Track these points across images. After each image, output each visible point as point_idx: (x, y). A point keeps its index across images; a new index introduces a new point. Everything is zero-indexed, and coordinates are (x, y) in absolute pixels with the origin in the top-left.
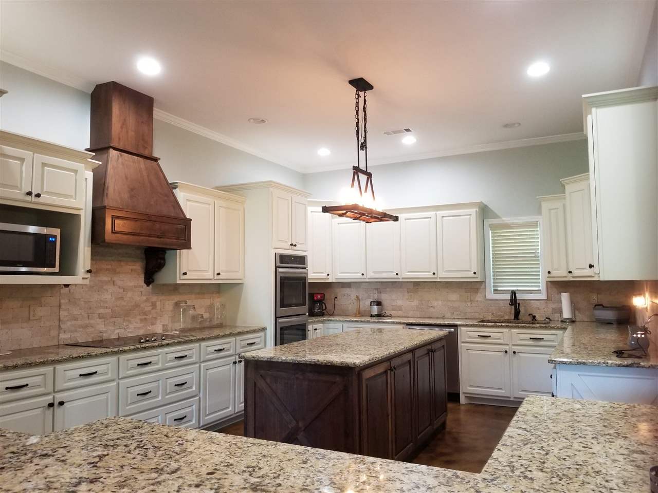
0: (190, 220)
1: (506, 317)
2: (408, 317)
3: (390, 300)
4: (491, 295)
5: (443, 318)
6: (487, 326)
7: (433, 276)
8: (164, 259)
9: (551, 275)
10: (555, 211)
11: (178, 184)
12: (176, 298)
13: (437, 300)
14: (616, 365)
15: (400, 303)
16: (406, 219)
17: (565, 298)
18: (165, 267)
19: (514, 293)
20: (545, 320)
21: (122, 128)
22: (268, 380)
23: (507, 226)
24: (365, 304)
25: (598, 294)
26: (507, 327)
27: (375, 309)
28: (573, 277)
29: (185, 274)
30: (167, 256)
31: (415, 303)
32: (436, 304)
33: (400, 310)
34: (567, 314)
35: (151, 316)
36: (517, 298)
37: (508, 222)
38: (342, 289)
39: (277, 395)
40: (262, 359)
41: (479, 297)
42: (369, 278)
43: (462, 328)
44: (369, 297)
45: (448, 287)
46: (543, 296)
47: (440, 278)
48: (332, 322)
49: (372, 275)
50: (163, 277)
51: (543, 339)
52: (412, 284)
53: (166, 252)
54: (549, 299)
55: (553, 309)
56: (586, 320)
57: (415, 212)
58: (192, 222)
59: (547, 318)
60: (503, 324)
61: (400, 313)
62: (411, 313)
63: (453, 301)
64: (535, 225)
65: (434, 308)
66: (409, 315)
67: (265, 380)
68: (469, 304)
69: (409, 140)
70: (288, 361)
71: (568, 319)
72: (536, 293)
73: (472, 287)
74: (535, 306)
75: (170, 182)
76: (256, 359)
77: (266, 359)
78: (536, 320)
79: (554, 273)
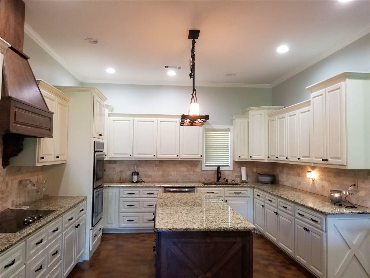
0: (52, 113)
1: (212, 180)
2: (155, 182)
3: (144, 171)
4: (204, 168)
5: (177, 182)
6: (213, 187)
7: (177, 157)
8: (22, 145)
9: (240, 158)
10: (243, 124)
11: (41, 82)
12: (20, 177)
13: (174, 171)
14: (357, 213)
15: (150, 173)
16: (161, 122)
17: (243, 170)
18: (22, 152)
19: (219, 167)
20: (232, 182)
21: (6, 24)
22: (179, 245)
23: (214, 130)
24: (126, 174)
25: (257, 168)
26: (223, 187)
27: (135, 178)
28: (251, 159)
29: (43, 158)
30: (24, 143)
31: (160, 173)
32: (173, 174)
33: (150, 178)
34: (244, 178)
35: (5, 195)
36: (221, 169)
37: (215, 128)
38: (110, 164)
39: (187, 256)
40: (179, 231)
41: (198, 170)
42: (134, 158)
43: (198, 188)
44: (129, 170)
45: (180, 164)
46: (231, 169)
47: (181, 158)
48: (111, 188)
49: (137, 156)
50: (18, 161)
51: (241, 193)
52: (159, 161)
53: (24, 139)
54: (234, 170)
55: (235, 175)
56: (251, 181)
57: (167, 118)
58: (54, 115)
59: (233, 181)
60: (221, 185)
61: (150, 180)
62: (157, 180)
63: (183, 172)
64: (229, 130)
65: (172, 176)
66: (156, 181)
67: (177, 246)
68: (192, 173)
69: (172, 73)
70: (202, 230)
71: (244, 181)
72: (226, 167)
73: (194, 164)
74: (227, 174)
75: (37, 79)
76: (173, 231)
77: (182, 230)
78: (228, 182)
79: (242, 157)
